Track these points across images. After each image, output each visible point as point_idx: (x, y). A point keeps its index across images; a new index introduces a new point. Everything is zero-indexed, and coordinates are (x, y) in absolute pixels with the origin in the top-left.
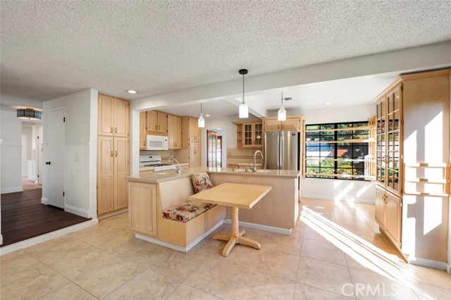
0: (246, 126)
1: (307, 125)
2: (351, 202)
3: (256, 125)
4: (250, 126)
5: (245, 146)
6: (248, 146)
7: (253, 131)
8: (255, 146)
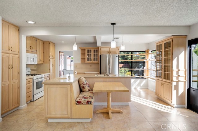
0: (88, 50)
1: (120, 52)
2: (138, 89)
3: (94, 50)
4: (91, 50)
5: (87, 62)
6: (89, 62)
7: (92, 53)
8: (94, 62)
